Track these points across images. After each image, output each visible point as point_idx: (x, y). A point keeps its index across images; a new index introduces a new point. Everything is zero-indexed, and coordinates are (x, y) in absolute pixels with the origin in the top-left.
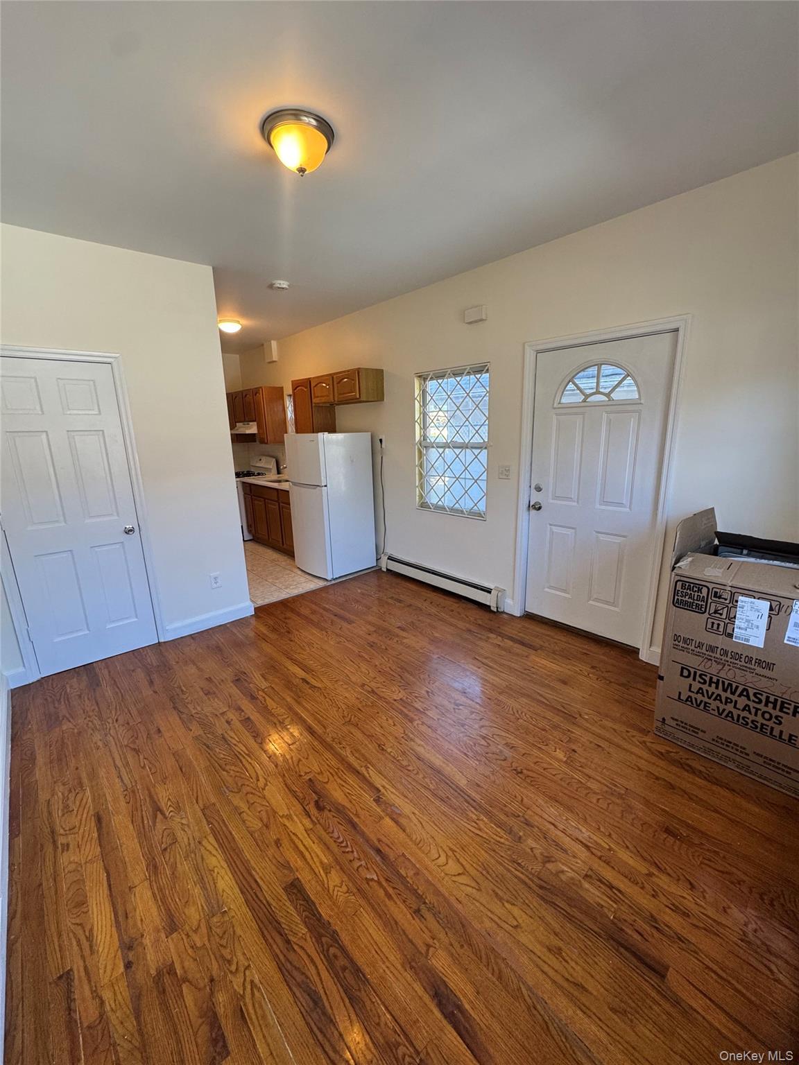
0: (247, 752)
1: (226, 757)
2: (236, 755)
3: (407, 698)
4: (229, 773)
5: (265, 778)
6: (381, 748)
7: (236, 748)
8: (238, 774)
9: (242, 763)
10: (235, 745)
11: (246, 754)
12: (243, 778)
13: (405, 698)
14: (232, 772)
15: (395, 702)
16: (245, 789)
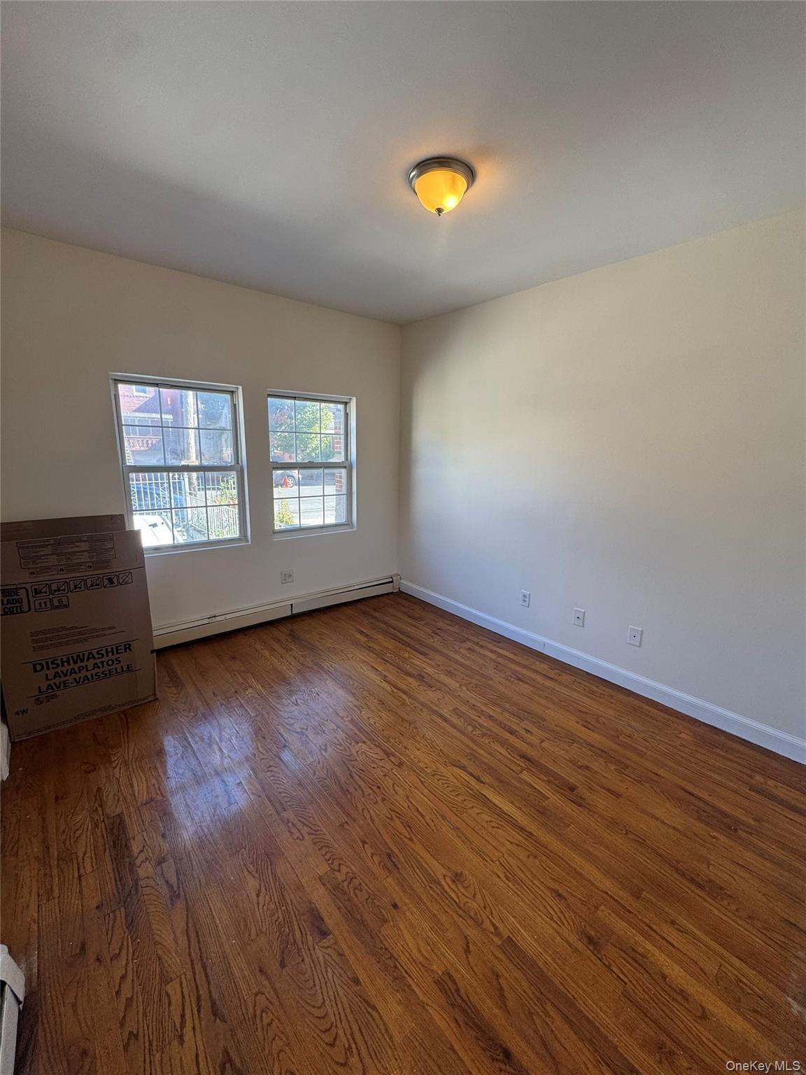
1: (502, 703)
2: (496, 704)
3: (351, 744)
6: (382, 703)
7: (501, 709)
10: (503, 711)
13: (353, 744)
15: (365, 739)
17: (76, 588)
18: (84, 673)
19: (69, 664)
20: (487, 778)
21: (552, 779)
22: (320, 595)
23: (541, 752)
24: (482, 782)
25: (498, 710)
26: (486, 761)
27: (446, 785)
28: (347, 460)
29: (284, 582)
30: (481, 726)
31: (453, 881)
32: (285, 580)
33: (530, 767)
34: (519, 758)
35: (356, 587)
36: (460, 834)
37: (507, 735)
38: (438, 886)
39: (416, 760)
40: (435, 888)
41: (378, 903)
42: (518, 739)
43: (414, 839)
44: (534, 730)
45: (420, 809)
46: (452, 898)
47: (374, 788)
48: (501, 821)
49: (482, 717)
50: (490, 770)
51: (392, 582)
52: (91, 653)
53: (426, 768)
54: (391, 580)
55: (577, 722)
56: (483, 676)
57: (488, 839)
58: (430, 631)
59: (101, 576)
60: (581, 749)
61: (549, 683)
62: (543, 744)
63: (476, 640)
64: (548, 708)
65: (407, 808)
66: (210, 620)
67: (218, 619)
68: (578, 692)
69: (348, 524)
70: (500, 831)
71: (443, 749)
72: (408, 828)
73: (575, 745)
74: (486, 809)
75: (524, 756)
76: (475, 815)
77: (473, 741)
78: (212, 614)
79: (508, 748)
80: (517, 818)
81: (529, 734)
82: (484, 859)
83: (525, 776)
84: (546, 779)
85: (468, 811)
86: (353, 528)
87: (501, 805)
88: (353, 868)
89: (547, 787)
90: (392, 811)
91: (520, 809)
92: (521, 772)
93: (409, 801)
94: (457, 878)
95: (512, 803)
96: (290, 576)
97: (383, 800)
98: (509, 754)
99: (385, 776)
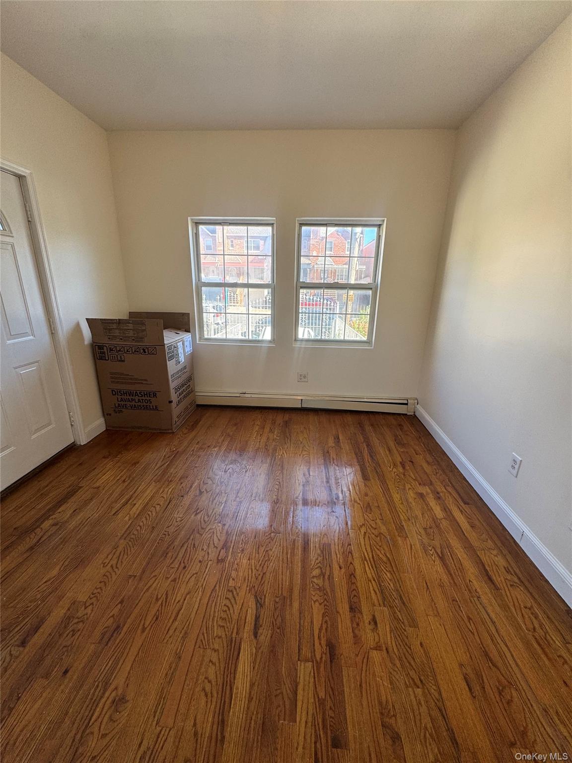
0: (366, 562)
1: (385, 570)
2: (376, 567)
4: (385, 553)
5: (360, 531)
7: (374, 576)
8: (378, 547)
9: (373, 555)
10: (374, 580)
11: (367, 562)
12: (375, 541)
14: (383, 552)
16: (376, 532)
17: (127, 351)
18: (133, 403)
19: (127, 396)
20: (265, 635)
21: (329, 704)
22: (327, 398)
23: (359, 659)
24: (256, 635)
25: (370, 573)
26: (288, 617)
27: (226, 608)
28: (375, 282)
29: (299, 380)
30: (331, 577)
31: (113, 702)
32: (301, 379)
33: (322, 665)
34: (323, 642)
35: (366, 400)
36: (174, 665)
37: (343, 608)
38: (102, 691)
39: (235, 566)
40: (98, 690)
41: (64, 657)
42: (352, 621)
43: (145, 633)
44: (385, 628)
45: (182, 611)
46: (92, 715)
47: (182, 565)
48: (218, 693)
49: (343, 570)
50: (279, 629)
51: (407, 404)
52: (136, 392)
53: (233, 579)
54: (406, 402)
55: (461, 665)
56: (401, 528)
57: (184, 697)
58: (399, 459)
59: (139, 347)
60: (419, 703)
61: (479, 585)
62: (375, 654)
63: (440, 488)
64: (437, 615)
65: (177, 601)
66: (241, 395)
67: (246, 395)
68: (518, 628)
69: (368, 342)
70: (204, 699)
71: (268, 574)
72: (155, 619)
73: (419, 691)
74: (222, 666)
75: (332, 648)
76: (206, 659)
77: (303, 588)
78: (244, 391)
79: (326, 622)
80: (235, 704)
81: (371, 627)
82: (155, 712)
83: (305, 671)
84: (322, 694)
85: (209, 651)
86: (371, 347)
87: (239, 675)
88: (92, 614)
89: (311, 708)
90: (167, 594)
91: (250, 699)
92: (307, 660)
93: (186, 596)
94: (119, 702)
95: (252, 685)
96: (305, 377)
97: (174, 580)
98: (320, 629)
99: (200, 562)
